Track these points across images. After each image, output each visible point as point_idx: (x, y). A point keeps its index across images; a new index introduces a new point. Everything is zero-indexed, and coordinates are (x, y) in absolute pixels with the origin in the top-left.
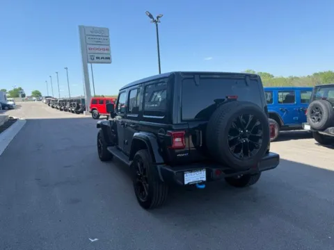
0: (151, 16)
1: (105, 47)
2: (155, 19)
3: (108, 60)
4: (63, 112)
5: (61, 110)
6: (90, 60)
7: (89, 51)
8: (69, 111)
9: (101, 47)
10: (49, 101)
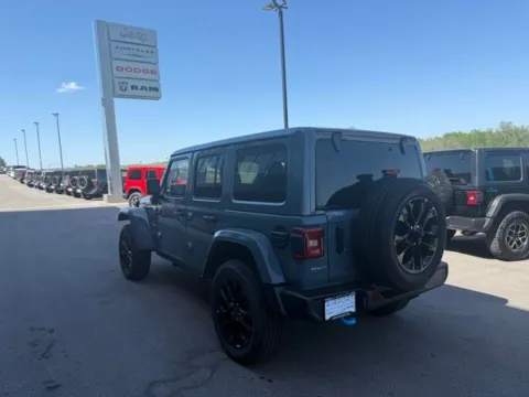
1: (150, 67)
3: (153, 93)
4: (54, 196)
5: (49, 191)
6: (119, 92)
7: (116, 73)
8: (69, 194)
9: (141, 66)
10: (24, 173)
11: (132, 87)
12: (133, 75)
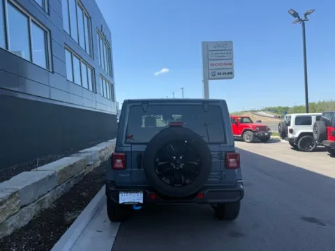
0: (295, 15)
1: (228, 62)
2: (302, 17)
3: (230, 76)
6: (211, 77)
7: (210, 67)
9: (223, 62)
11: (218, 74)
12: (219, 67)
